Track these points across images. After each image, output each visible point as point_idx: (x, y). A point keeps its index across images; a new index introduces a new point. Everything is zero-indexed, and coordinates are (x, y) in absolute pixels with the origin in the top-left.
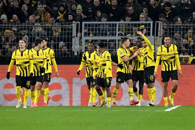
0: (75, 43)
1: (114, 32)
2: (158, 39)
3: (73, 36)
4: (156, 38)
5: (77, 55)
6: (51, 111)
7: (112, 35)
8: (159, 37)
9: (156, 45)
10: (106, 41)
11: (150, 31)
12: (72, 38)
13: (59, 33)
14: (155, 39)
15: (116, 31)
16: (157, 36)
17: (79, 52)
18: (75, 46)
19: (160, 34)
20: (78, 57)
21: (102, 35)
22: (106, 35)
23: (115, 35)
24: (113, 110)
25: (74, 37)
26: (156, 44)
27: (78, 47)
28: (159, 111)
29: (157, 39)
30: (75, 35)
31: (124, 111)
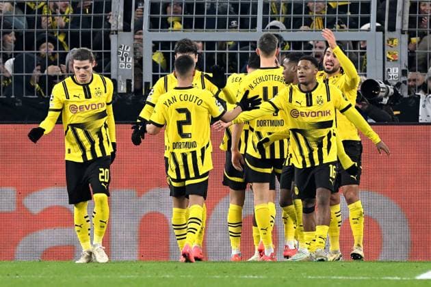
0: (119, 53)
1: (250, 15)
2: (395, 41)
3: (112, 29)
4: (388, 35)
5: (125, 91)
6: (40, 277)
7: (244, 25)
8: (398, 32)
9: (389, 59)
10: (223, 45)
11: (369, 12)
12: (108, 34)
13: (68, 17)
14: (386, 39)
15: (255, 12)
16: (392, 28)
17: (133, 83)
18: (118, 62)
19: (402, 25)
20: (130, 98)
21: (211, 26)
22: (222, 25)
23: (254, 26)
24: (245, 274)
25: (117, 33)
26: (390, 57)
27: (129, 66)
28: (397, 278)
29: (392, 40)
30: (121, 24)
31: (283, 277)
